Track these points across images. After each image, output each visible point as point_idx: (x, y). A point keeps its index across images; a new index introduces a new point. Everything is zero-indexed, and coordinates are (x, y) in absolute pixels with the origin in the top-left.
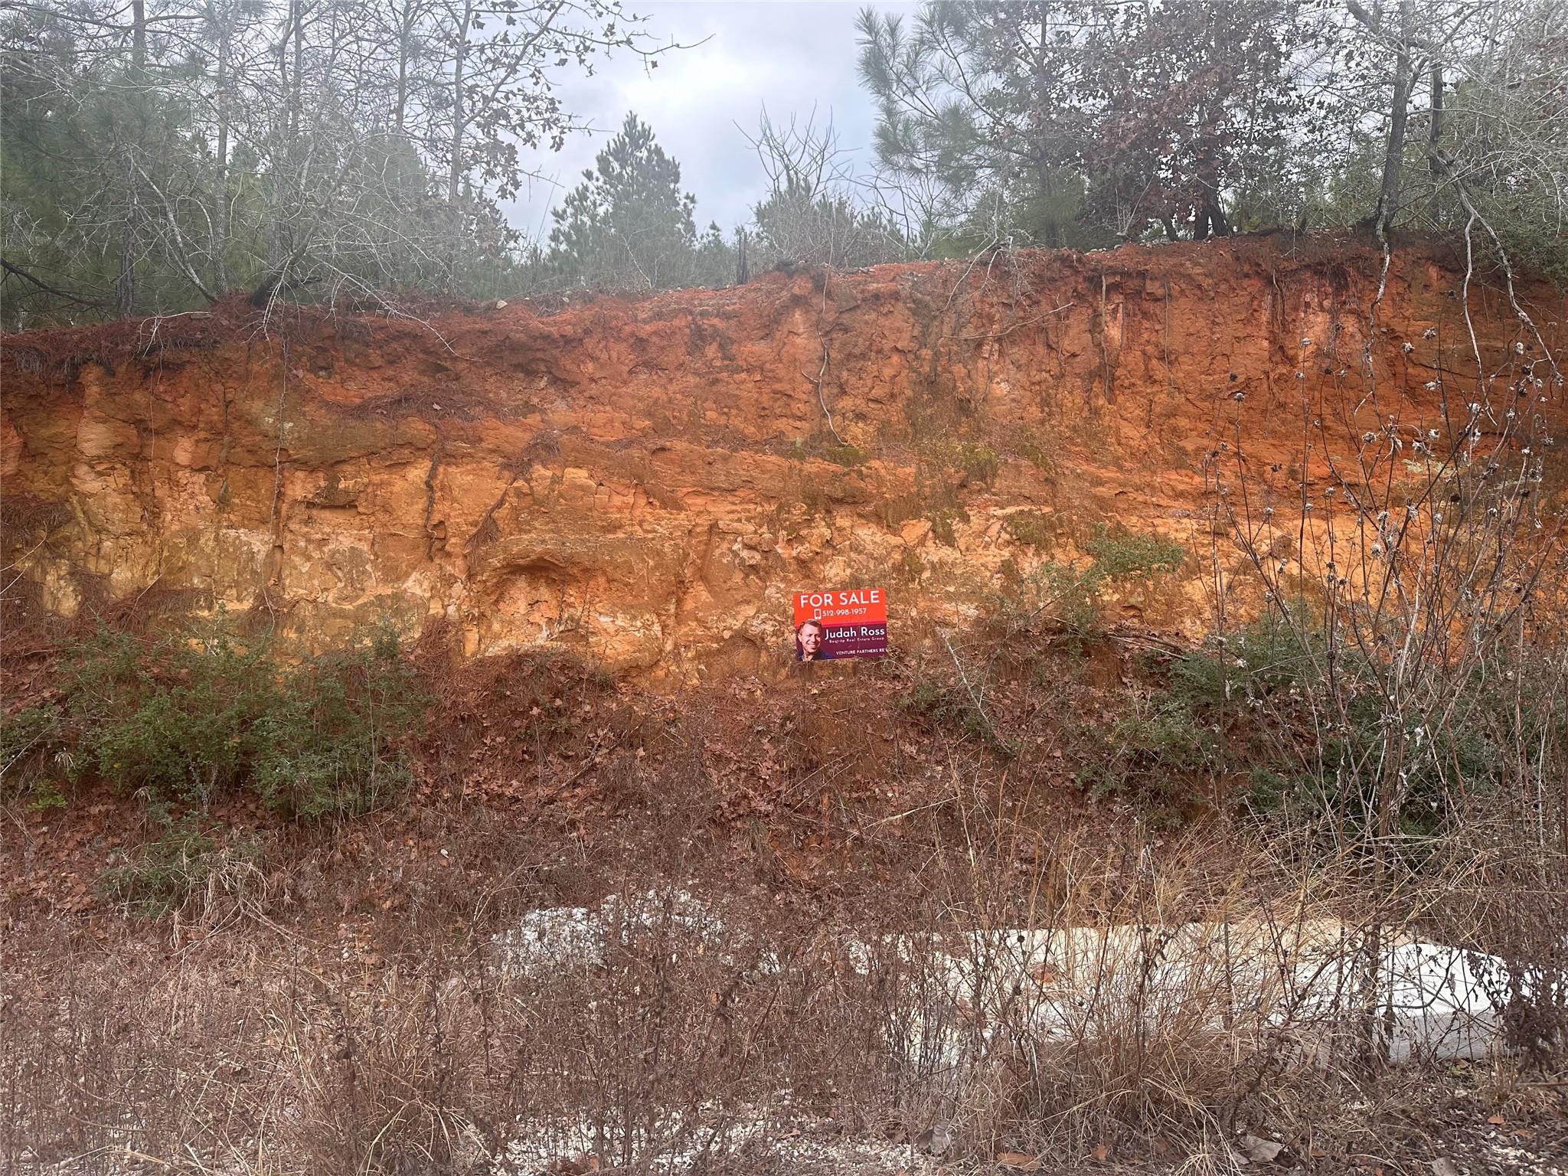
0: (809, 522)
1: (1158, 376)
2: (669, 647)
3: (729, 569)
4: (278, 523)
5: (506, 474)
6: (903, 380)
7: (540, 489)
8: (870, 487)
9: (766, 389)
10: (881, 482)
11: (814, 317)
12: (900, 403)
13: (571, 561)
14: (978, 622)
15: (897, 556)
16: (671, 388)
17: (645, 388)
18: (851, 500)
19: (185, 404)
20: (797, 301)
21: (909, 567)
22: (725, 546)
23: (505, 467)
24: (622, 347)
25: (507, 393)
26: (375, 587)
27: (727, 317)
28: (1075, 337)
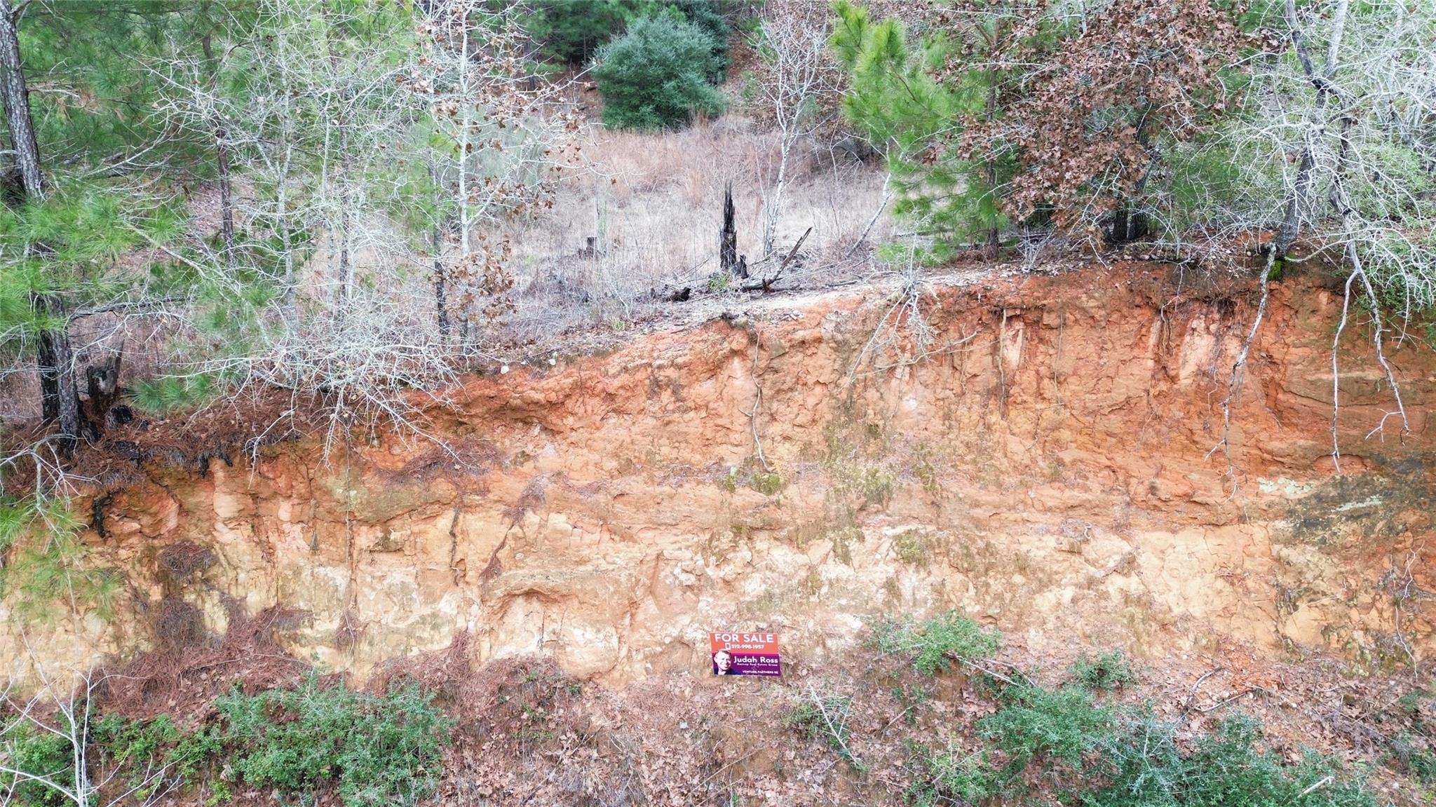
0: (734, 548)
1: (1047, 395)
2: (624, 652)
3: (670, 589)
4: (350, 559)
5: (507, 521)
6: (824, 407)
7: (530, 534)
8: (783, 515)
9: (710, 423)
10: (794, 509)
11: (749, 364)
12: (819, 428)
13: (553, 591)
14: (860, 635)
15: (803, 574)
16: (635, 429)
17: (616, 430)
18: (769, 526)
19: (282, 482)
20: (734, 353)
21: (811, 584)
22: (668, 569)
23: (506, 514)
24: (596, 401)
25: (510, 441)
26: (420, 609)
27: (679, 367)
28: (977, 360)
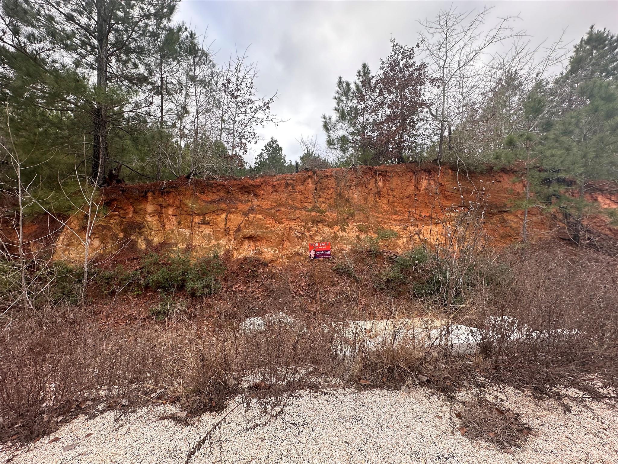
0: (312, 227)
1: (390, 194)
2: (280, 256)
3: (294, 238)
4: (191, 227)
5: (243, 216)
6: (334, 194)
7: (251, 219)
8: (326, 218)
9: (303, 196)
10: (329, 217)
11: (313, 180)
12: (333, 200)
13: (258, 236)
14: (351, 249)
15: (333, 234)
16: (281, 196)
17: (275, 196)
18: (322, 221)
19: (171, 201)
20: (309, 177)
21: (335, 237)
22: (293, 232)
23: (243, 214)
24: (270, 187)
25: (244, 198)
26: (214, 242)
27: (294, 180)
28: (372, 185)
